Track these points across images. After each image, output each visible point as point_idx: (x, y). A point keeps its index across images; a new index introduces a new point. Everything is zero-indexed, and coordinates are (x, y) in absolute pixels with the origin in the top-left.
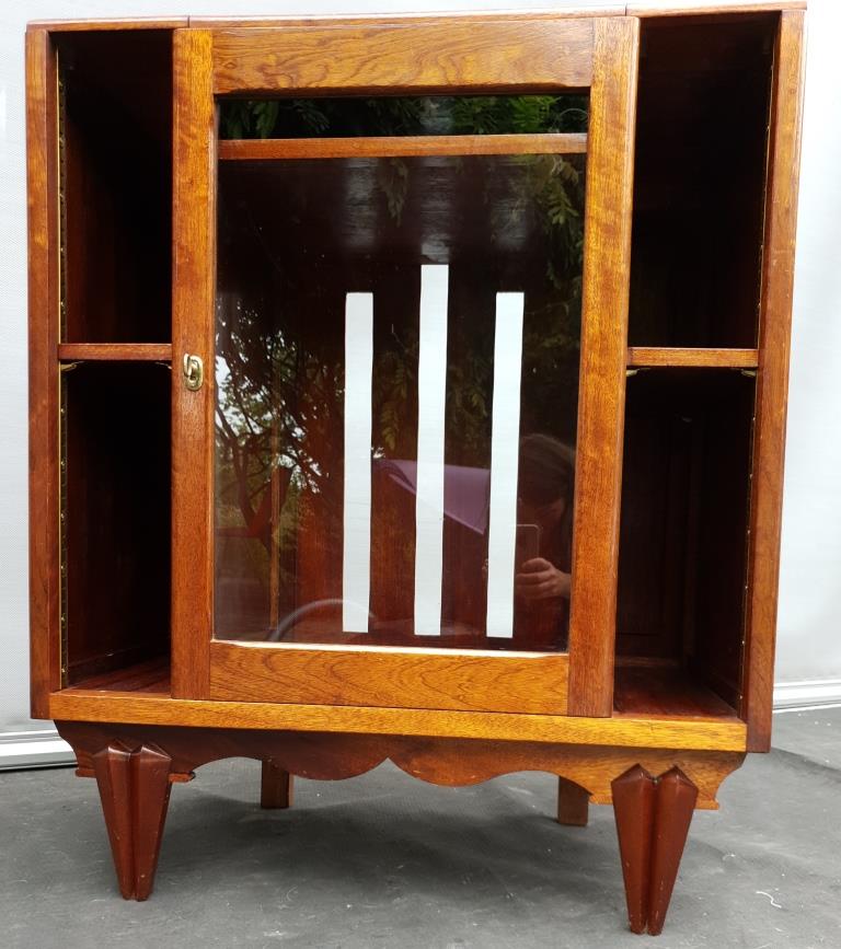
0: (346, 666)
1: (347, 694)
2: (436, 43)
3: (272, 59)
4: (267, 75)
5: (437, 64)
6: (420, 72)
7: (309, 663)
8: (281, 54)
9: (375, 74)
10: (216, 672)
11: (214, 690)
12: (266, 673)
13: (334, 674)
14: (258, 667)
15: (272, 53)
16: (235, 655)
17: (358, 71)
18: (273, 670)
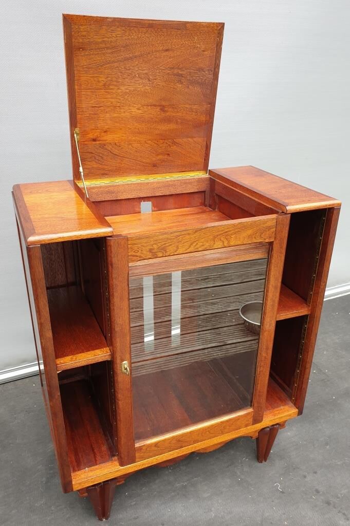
0: (183, 438)
1: (184, 445)
2: (220, 233)
3: (155, 246)
4: (152, 253)
5: (221, 240)
6: (214, 243)
7: (171, 442)
8: (159, 244)
9: (197, 247)
10: (137, 455)
11: (137, 460)
12: (156, 449)
13: (179, 441)
14: (154, 448)
15: (155, 244)
16: (144, 448)
17: (190, 246)
18: (158, 447)
